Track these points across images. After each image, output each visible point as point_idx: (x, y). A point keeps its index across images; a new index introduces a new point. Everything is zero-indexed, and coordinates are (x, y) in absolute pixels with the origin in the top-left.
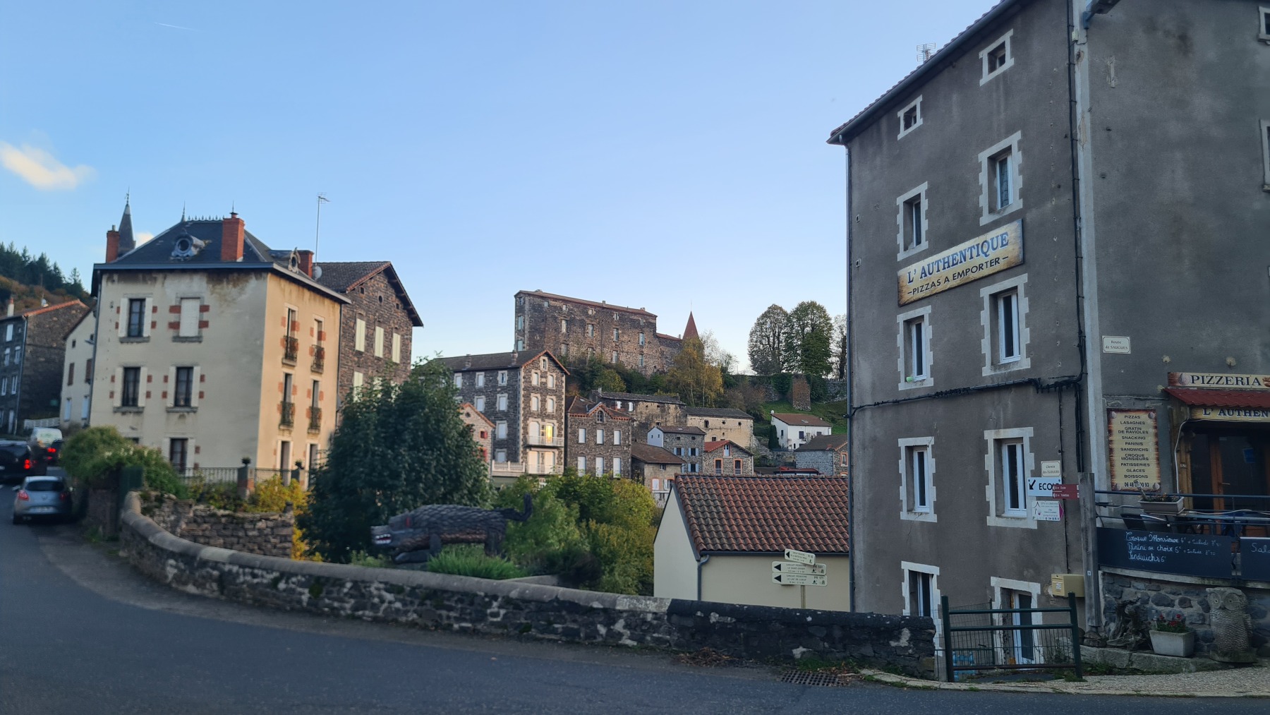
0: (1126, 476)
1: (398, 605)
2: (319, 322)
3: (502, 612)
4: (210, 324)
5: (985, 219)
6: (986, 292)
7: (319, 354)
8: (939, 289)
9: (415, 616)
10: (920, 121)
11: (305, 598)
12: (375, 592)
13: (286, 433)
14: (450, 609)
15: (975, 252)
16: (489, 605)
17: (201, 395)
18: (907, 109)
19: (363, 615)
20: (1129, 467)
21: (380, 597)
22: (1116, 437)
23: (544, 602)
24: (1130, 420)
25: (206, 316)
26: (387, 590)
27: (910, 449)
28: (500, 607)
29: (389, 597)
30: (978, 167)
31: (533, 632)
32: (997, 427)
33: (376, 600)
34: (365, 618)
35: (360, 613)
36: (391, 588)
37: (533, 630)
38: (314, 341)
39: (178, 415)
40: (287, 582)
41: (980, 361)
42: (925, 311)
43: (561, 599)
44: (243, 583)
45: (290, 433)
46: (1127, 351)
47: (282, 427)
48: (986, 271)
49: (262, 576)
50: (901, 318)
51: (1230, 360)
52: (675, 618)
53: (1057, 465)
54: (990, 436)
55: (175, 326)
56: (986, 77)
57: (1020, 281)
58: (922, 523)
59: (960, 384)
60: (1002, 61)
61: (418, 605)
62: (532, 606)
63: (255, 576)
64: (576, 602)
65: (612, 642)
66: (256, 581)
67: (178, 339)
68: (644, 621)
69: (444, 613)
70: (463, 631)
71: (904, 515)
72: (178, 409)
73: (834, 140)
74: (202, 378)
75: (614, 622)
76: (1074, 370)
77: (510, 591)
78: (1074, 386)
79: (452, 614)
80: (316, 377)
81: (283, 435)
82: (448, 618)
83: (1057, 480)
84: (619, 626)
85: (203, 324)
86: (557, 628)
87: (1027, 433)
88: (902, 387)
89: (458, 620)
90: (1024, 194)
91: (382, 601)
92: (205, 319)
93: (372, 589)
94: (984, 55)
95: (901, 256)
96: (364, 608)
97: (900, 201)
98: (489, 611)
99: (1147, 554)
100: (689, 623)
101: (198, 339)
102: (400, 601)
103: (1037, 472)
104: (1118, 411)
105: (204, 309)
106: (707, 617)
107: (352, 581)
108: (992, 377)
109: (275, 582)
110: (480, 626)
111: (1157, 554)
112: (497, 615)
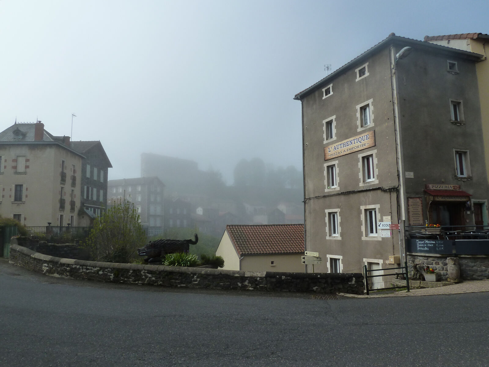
0: (413, 221)
1: (154, 279)
2: (74, 166)
3: (198, 280)
4: (30, 167)
5: (360, 129)
6: (360, 156)
7: (74, 179)
8: (342, 154)
9: (161, 283)
10: (331, 93)
11: (112, 277)
12: (143, 274)
13: (62, 212)
14: (176, 279)
15: (356, 141)
16: (193, 277)
17: (27, 196)
18: (326, 88)
19: (138, 283)
20: (414, 218)
21: (145, 276)
22: (410, 207)
23: (216, 275)
24: (414, 201)
25: (28, 164)
26: (148, 273)
27: (330, 213)
28: (197, 278)
29: (150, 275)
30: (356, 111)
32: (366, 204)
34: (139, 284)
35: (137, 282)
36: (150, 272)
37: (211, 286)
38: (72, 174)
39: (16, 205)
40: (103, 271)
41: (359, 181)
42: (336, 162)
43: (223, 273)
44: (82, 272)
45: (63, 212)
46: (413, 177)
47: (60, 209)
48: (360, 149)
49: (91, 269)
50: (326, 165)
51: (443, 180)
52: (268, 279)
53: (389, 217)
54: (363, 208)
55: (15, 167)
56: (358, 79)
57: (374, 152)
58: (335, 240)
59: (350, 189)
60: (364, 74)
61: (162, 278)
62: (211, 277)
63: (87, 269)
64: (229, 274)
65: (244, 289)
66: (88, 271)
67: (17, 173)
68: (256, 280)
69: (173, 281)
70: (181, 287)
71: (328, 238)
72: (16, 202)
73: (296, 98)
74: (27, 189)
75: (245, 281)
76: (395, 184)
77: (201, 272)
78: (396, 190)
79: (177, 281)
80: (73, 189)
81: (61, 213)
82: (176, 283)
83: (390, 223)
84: (246, 283)
85: (27, 167)
86: (221, 285)
87: (377, 207)
88: (326, 190)
89: (179, 283)
90: (374, 121)
91: (146, 277)
92: (28, 165)
93: (142, 273)
94: (357, 70)
95: (325, 142)
96: (138, 281)
97: (324, 122)
98: (193, 279)
99: (424, 247)
100: (274, 280)
101: (25, 173)
102: (154, 277)
103: (382, 220)
104: (411, 198)
105: (27, 160)
106: (281, 278)
107: (133, 270)
108: (363, 187)
109: (98, 271)
110: (189, 285)
111: (427, 247)
112: (196, 281)
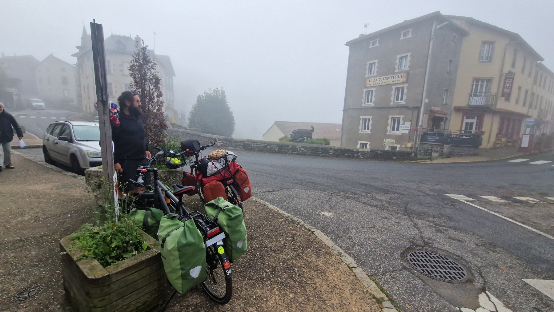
1: (305, 151)
5: (396, 71)
6: (394, 87)
8: (379, 85)
9: (310, 153)
10: (377, 45)
14: (320, 151)
15: (392, 78)
16: (330, 150)
18: (373, 41)
22: (424, 118)
26: (302, 148)
27: (363, 118)
30: (396, 59)
31: (340, 156)
32: (393, 115)
33: (299, 150)
34: (295, 154)
41: (391, 101)
42: (374, 89)
46: (428, 102)
48: (395, 82)
50: (365, 90)
51: (437, 105)
52: (371, 153)
53: (410, 123)
54: (391, 117)
55: (122, 71)
56: (402, 38)
57: (406, 86)
58: (366, 134)
59: (383, 106)
61: (311, 151)
62: (340, 151)
65: (358, 157)
68: (365, 153)
70: (322, 156)
73: (348, 44)
76: (418, 105)
78: (419, 109)
83: (409, 126)
84: (359, 154)
87: (402, 117)
88: (363, 105)
89: (321, 154)
90: (409, 67)
93: (298, 147)
94: (402, 32)
95: (367, 76)
96: (295, 152)
97: (368, 63)
99: (432, 139)
100: (374, 153)
103: (404, 124)
104: (425, 113)
106: (378, 152)
108: (393, 105)
110: (327, 155)
111: (434, 139)
112: (332, 152)
